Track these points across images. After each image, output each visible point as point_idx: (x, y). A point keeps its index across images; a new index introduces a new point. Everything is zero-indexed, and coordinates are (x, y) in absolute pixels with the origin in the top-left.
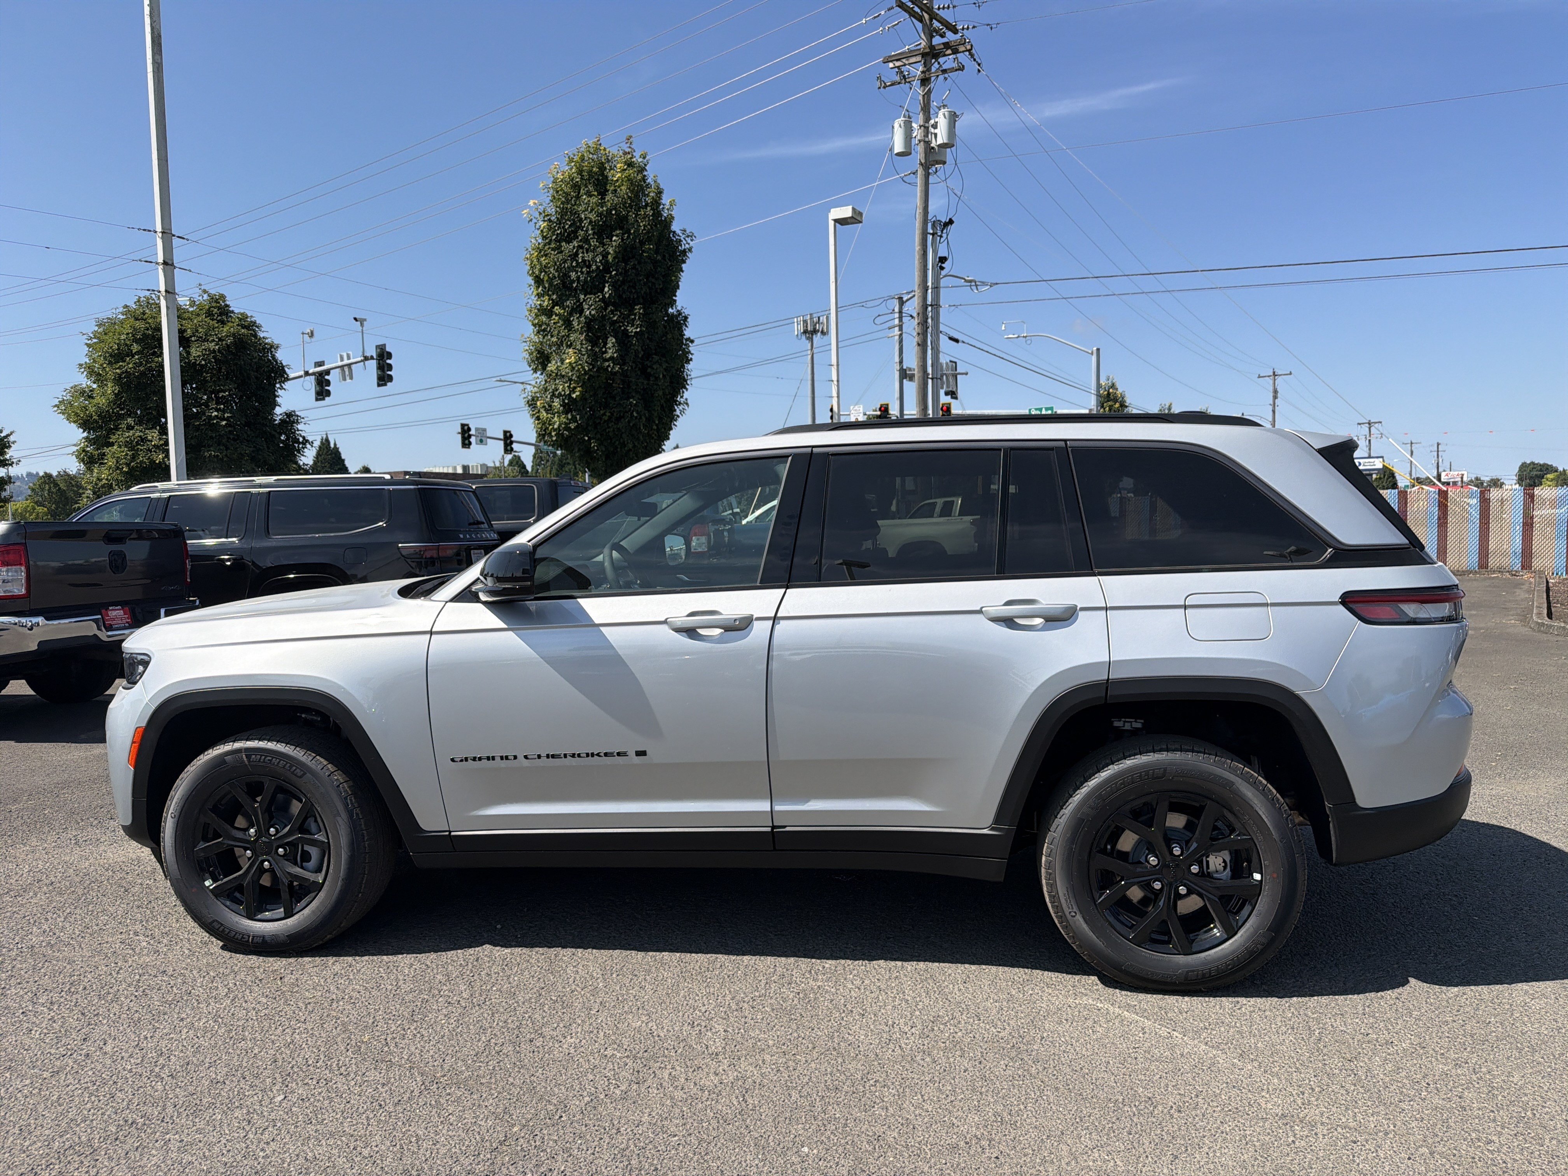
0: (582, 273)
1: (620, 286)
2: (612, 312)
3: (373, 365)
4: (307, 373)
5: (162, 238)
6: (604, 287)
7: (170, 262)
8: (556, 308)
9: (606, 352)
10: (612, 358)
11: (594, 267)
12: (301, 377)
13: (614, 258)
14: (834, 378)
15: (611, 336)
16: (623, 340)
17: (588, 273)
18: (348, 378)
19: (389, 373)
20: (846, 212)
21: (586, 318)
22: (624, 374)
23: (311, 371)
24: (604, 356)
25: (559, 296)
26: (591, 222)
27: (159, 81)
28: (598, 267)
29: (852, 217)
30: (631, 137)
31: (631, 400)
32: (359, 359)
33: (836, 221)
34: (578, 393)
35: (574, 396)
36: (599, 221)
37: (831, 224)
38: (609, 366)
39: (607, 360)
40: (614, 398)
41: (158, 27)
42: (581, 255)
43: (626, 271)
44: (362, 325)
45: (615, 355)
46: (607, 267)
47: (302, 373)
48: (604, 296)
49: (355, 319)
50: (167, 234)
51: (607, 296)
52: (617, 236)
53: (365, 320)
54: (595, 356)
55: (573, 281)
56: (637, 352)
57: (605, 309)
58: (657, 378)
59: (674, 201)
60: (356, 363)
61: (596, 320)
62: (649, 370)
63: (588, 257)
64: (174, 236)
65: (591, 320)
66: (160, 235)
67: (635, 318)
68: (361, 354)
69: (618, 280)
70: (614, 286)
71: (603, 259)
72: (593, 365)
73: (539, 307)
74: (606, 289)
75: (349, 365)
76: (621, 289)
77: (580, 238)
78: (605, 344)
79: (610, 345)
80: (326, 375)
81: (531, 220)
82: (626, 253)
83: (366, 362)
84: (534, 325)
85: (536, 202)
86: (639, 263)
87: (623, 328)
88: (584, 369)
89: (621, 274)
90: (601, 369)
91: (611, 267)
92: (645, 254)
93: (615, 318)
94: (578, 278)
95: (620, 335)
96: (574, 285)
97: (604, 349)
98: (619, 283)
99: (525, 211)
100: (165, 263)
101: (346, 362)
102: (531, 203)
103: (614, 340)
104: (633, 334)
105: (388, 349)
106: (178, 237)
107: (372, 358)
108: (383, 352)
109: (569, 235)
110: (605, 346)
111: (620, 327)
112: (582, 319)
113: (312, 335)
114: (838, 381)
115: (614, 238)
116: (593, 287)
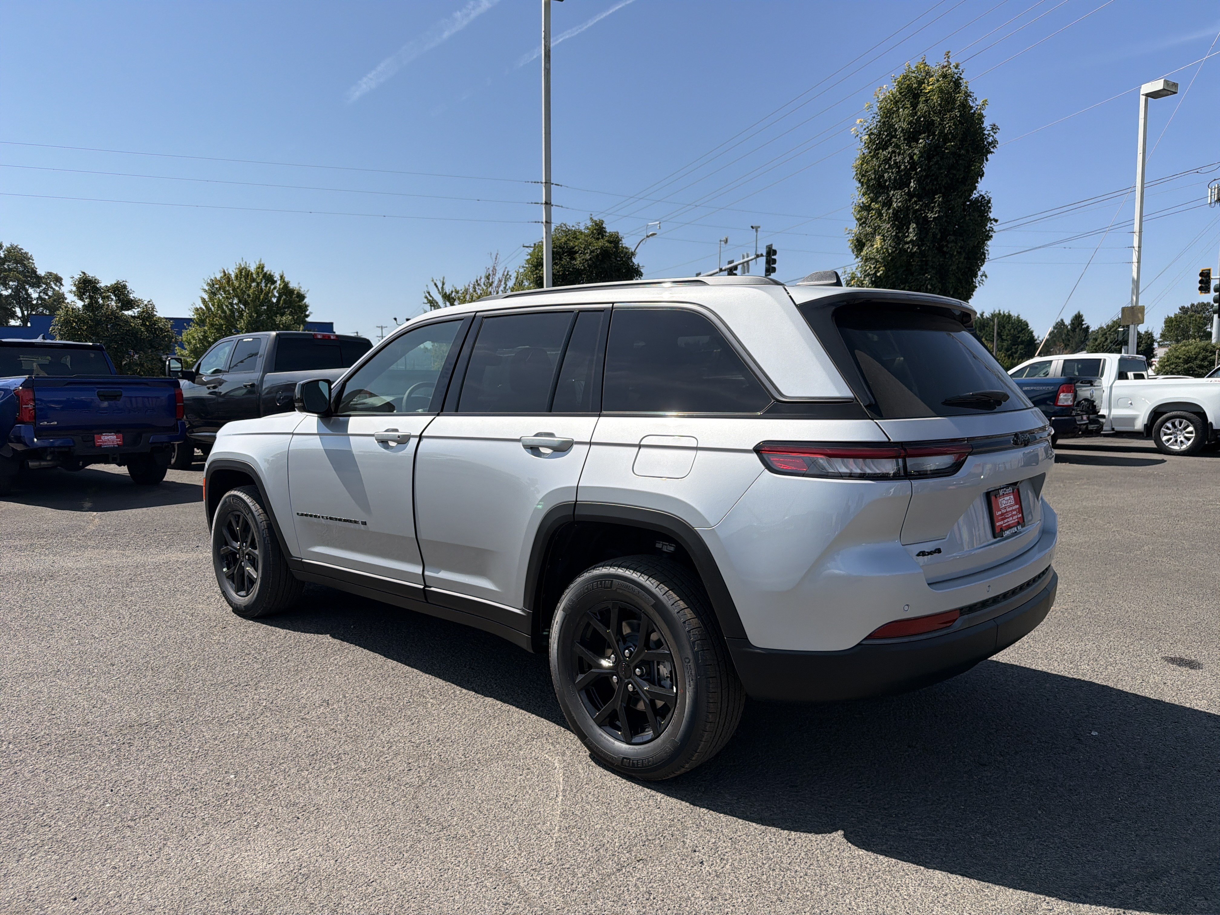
0: (892, 173)
1: (924, 181)
2: (915, 202)
3: (763, 260)
4: (721, 270)
5: (545, 187)
6: (911, 182)
7: (549, 202)
8: (873, 204)
9: (908, 236)
10: (912, 241)
11: (902, 167)
12: (717, 273)
13: (919, 158)
14: (1136, 244)
15: (913, 222)
16: (923, 225)
17: (898, 172)
18: (746, 271)
19: (774, 266)
20: (1158, 85)
21: (894, 209)
22: (922, 254)
23: (723, 268)
24: (905, 239)
25: (875, 194)
26: (903, 130)
27: (547, 79)
28: (906, 167)
29: (1164, 89)
30: (949, 52)
31: (926, 275)
32: (753, 257)
33: (1148, 95)
34: (881, 272)
35: (878, 274)
36: (910, 129)
37: (1143, 99)
38: (909, 248)
39: (908, 243)
40: (912, 274)
41: (548, 44)
42: (893, 158)
43: (929, 168)
44: (757, 231)
45: (915, 238)
46: (913, 165)
47: (718, 270)
48: (909, 190)
49: (752, 227)
50: (548, 183)
51: (912, 190)
52: (923, 139)
53: (759, 227)
54: (898, 240)
55: (886, 181)
56: (934, 235)
57: (910, 201)
58: (952, 256)
59: (986, 101)
60: (752, 260)
61: (901, 210)
62: (945, 249)
63: (899, 159)
64: (553, 184)
65: (898, 211)
66: (544, 184)
67: (935, 205)
68: (755, 253)
69: (922, 175)
70: (919, 181)
71: (910, 160)
72: (896, 248)
73: (862, 205)
74: (912, 184)
75: (748, 262)
76: (924, 183)
77: (893, 144)
78: (908, 229)
79: (911, 230)
80: (734, 270)
81: (857, 136)
82: (929, 153)
83: (758, 259)
84: (858, 219)
85: (862, 120)
86: (942, 158)
87: (923, 215)
88: (888, 252)
89: (925, 170)
90: (903, 251)
91: (917, 165)
92: (946, 151)
93: (917, 207)
94: (890, 177)
95: (921, 221)
96: (887, 184)
97: (907, 234)
98: (923, 178)
99: (853, 129)
100: (546, 203)
101: (746, 259)
102: (858, 121)
103: (915, 226)
104: (932, 219)
105: (774, 248)
106: (556, 185)
107: (762, 255)
108: (770, 251)
109: (886, 143)
110: (907, 231)
111: (922, 214)
112: (891, 211)
113: (726, 241)
114: (1139, 247)
115: (921, 141)
116: (901, 183)
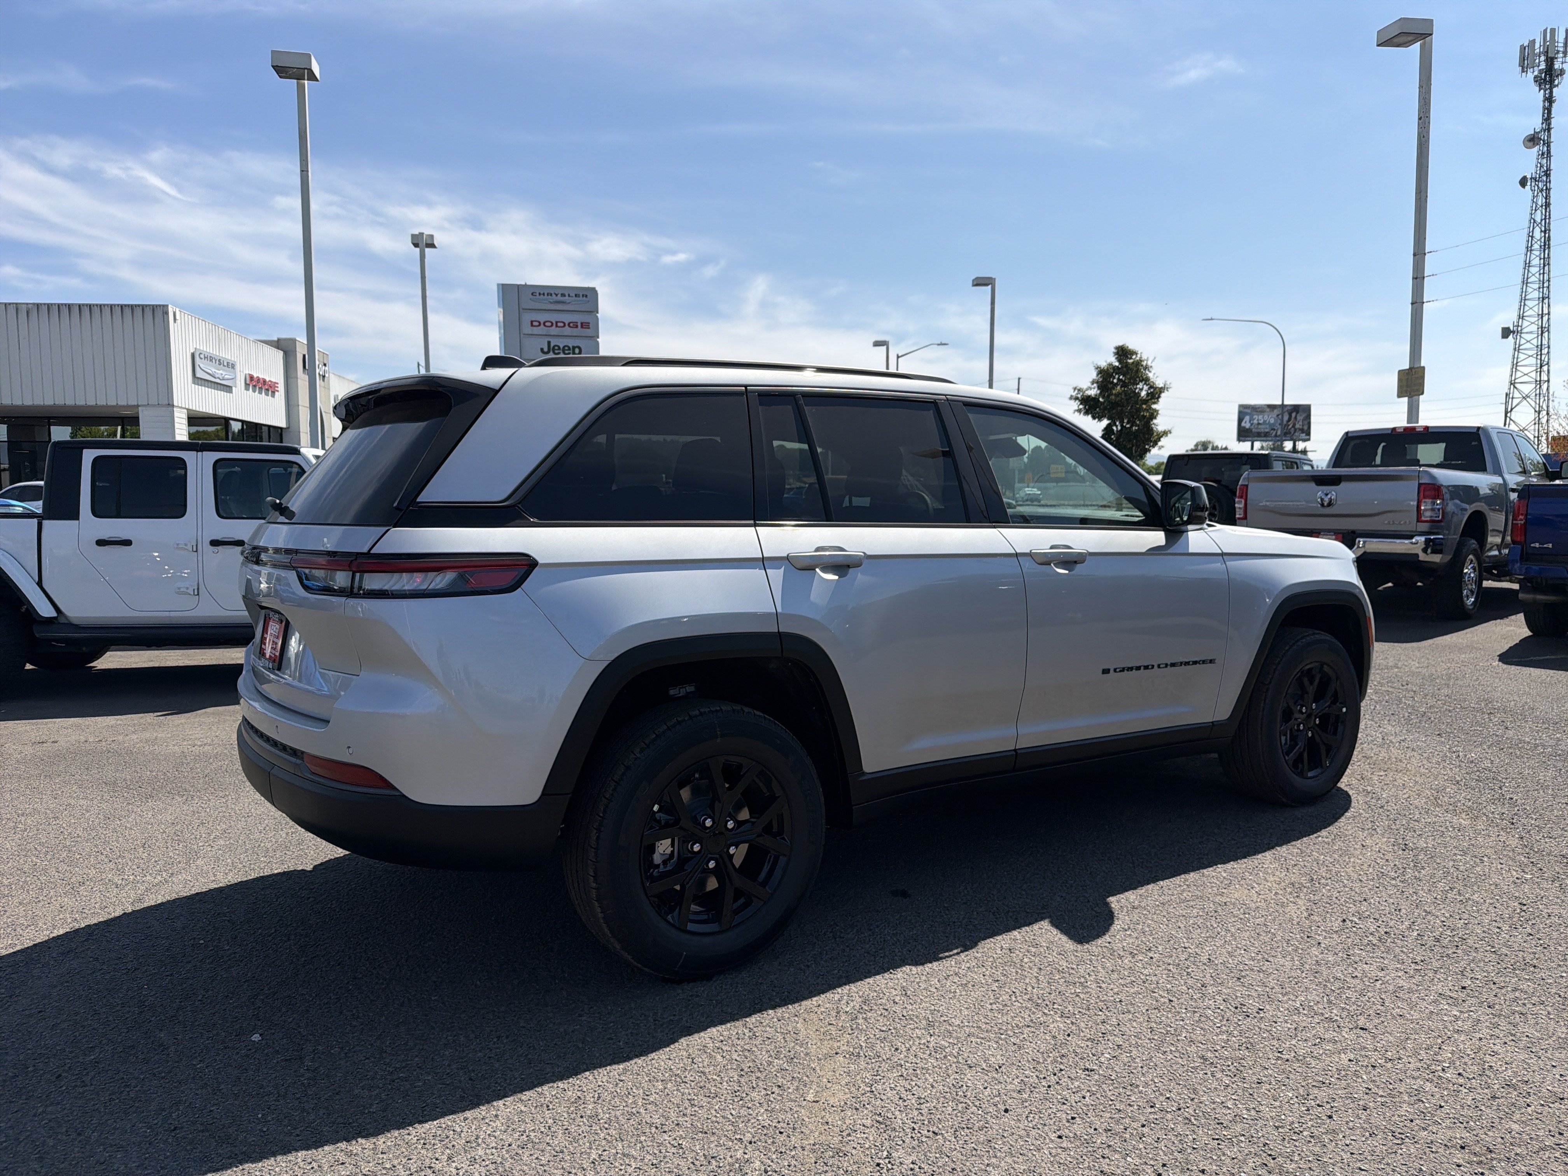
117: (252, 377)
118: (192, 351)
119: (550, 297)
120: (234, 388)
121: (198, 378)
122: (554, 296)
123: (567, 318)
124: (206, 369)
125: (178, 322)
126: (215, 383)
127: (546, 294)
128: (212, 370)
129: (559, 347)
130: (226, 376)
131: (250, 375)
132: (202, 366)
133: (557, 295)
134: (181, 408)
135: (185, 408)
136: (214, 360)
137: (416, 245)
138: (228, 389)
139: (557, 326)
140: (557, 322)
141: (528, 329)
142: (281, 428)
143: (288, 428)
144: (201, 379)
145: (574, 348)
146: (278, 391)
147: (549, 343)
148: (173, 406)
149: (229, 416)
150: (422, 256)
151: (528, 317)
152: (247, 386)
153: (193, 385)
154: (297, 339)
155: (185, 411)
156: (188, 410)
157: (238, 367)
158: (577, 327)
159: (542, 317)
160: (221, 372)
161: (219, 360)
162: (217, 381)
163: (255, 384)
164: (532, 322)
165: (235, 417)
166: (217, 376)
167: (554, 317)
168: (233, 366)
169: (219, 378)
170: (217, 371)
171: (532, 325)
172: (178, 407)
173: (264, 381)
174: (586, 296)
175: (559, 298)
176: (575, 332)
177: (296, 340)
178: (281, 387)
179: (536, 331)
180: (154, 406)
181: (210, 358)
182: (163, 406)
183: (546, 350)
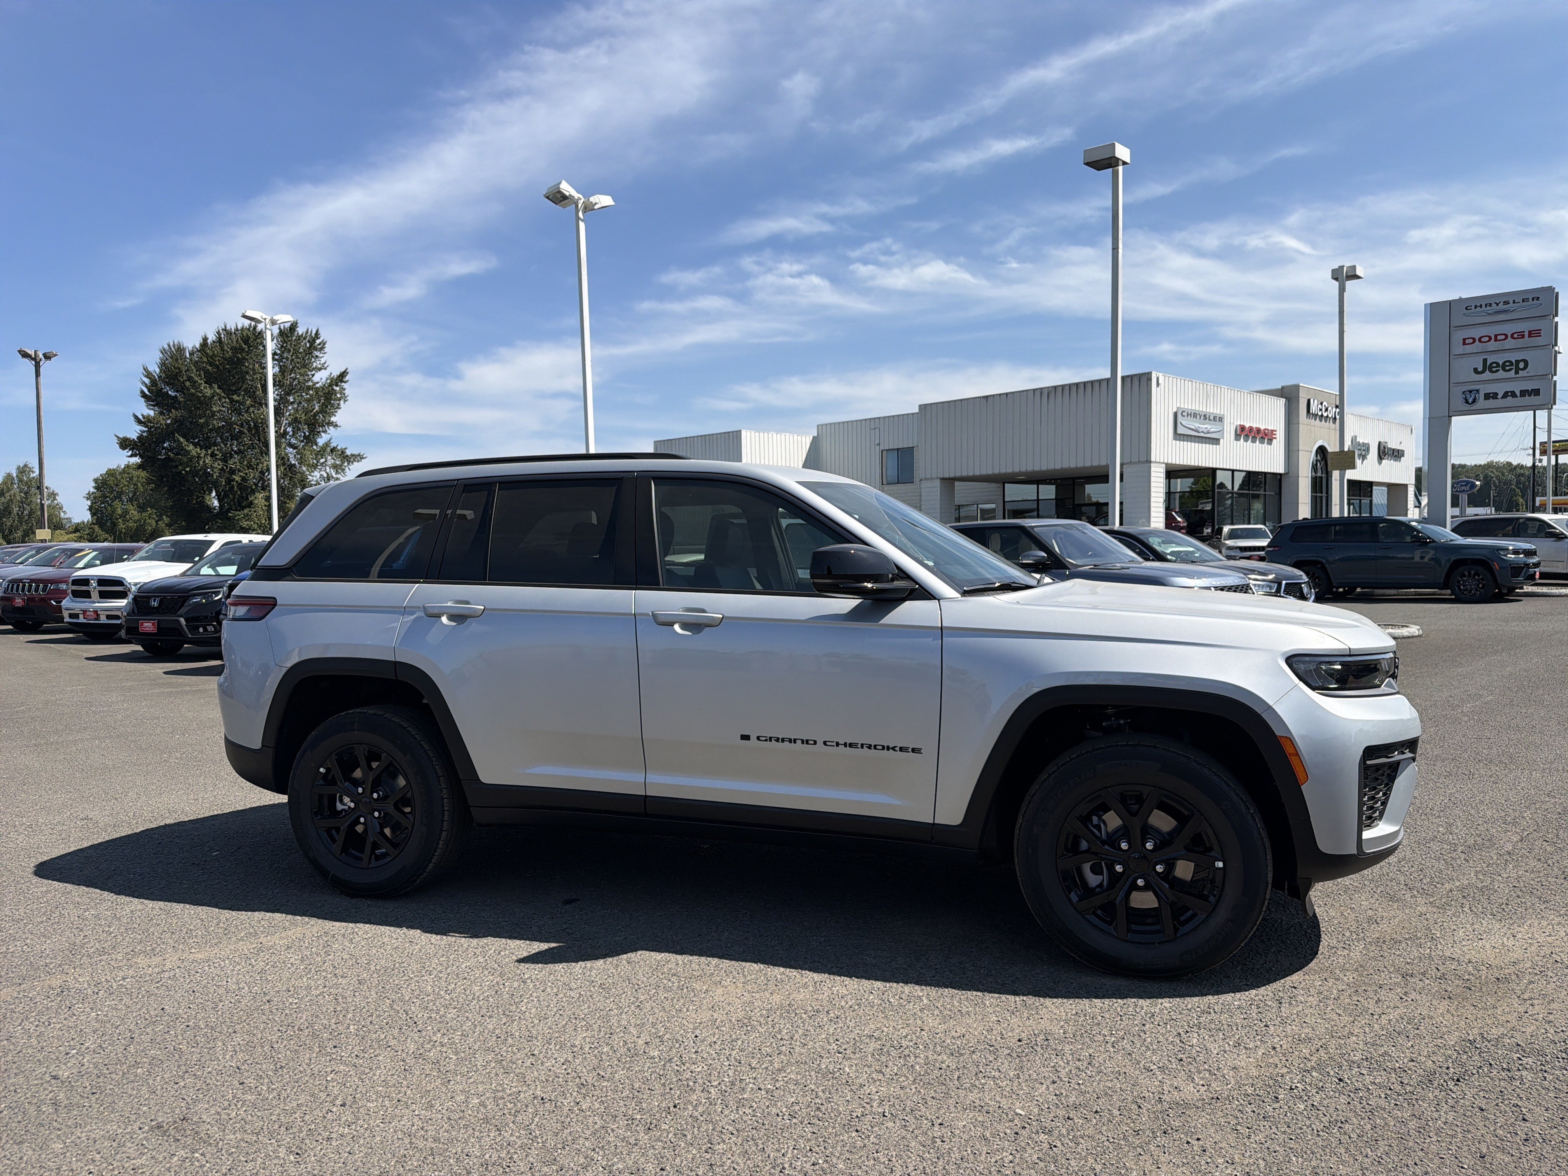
117: (1243, 428)
118: (1175, 410)
119: (1488, 308)
120: (1221, 441)
121: (1180, 434)
122: (1494, 305)
123: (1509, 329)
124: (1188, 425)
125: (1162, 386)
126: (1199, 437)
127: (1484, 306)
128: (1194, 424)
129: (1498, 364)
130: (1212, 430)
131: (1240, 425)
132: (1183, 423)
133: (1497, 304)
134: (1159, 463)
135: (1163, 463)
136: (1198, 416)
137: (1336, 279)
138: (1216, 441)
139: (1496, 340)
140: (1496, 336)
141: (1459, 349)
142: (1281, 475)
143: (1286, 474)
144: (1184, 435)
145: (1518, 362)
146: (1275, 438)
147: (1485, 360)
148: (1150, 462)
149: (1214, 466)
150: (1342, 290)
151: (1459, 336)
152: (1237, 437)
153: (1174, 441)
154: (1301, 385)
155: (1164, 465)
156: (1167, 464)
157: (1226, 421)
158: (1523, 336)
159: (1476, 333)
160: (1206, 426)
161: (1205, 416)
162: (1202, 435)
163: (1245, 433)
164: (1464, 340)
165: (1221, 467)
166: (1201, 430)
167: (1491, 331)
168: (1221, 419)
169: (1203, 432)
170: (1200, 426)
171: (1464, 344)
172: (1156, 462)
173: (1258, 430)
174: (1538, 299)
175: (1501, 307)
176: (1520, 343)
177: (1299, 386)
178: (1280, 436)
179: (1469, 349)
180: (1135, 463)
181: (1194, 415)
182: (1143, 462)
183: (1480, 369)
